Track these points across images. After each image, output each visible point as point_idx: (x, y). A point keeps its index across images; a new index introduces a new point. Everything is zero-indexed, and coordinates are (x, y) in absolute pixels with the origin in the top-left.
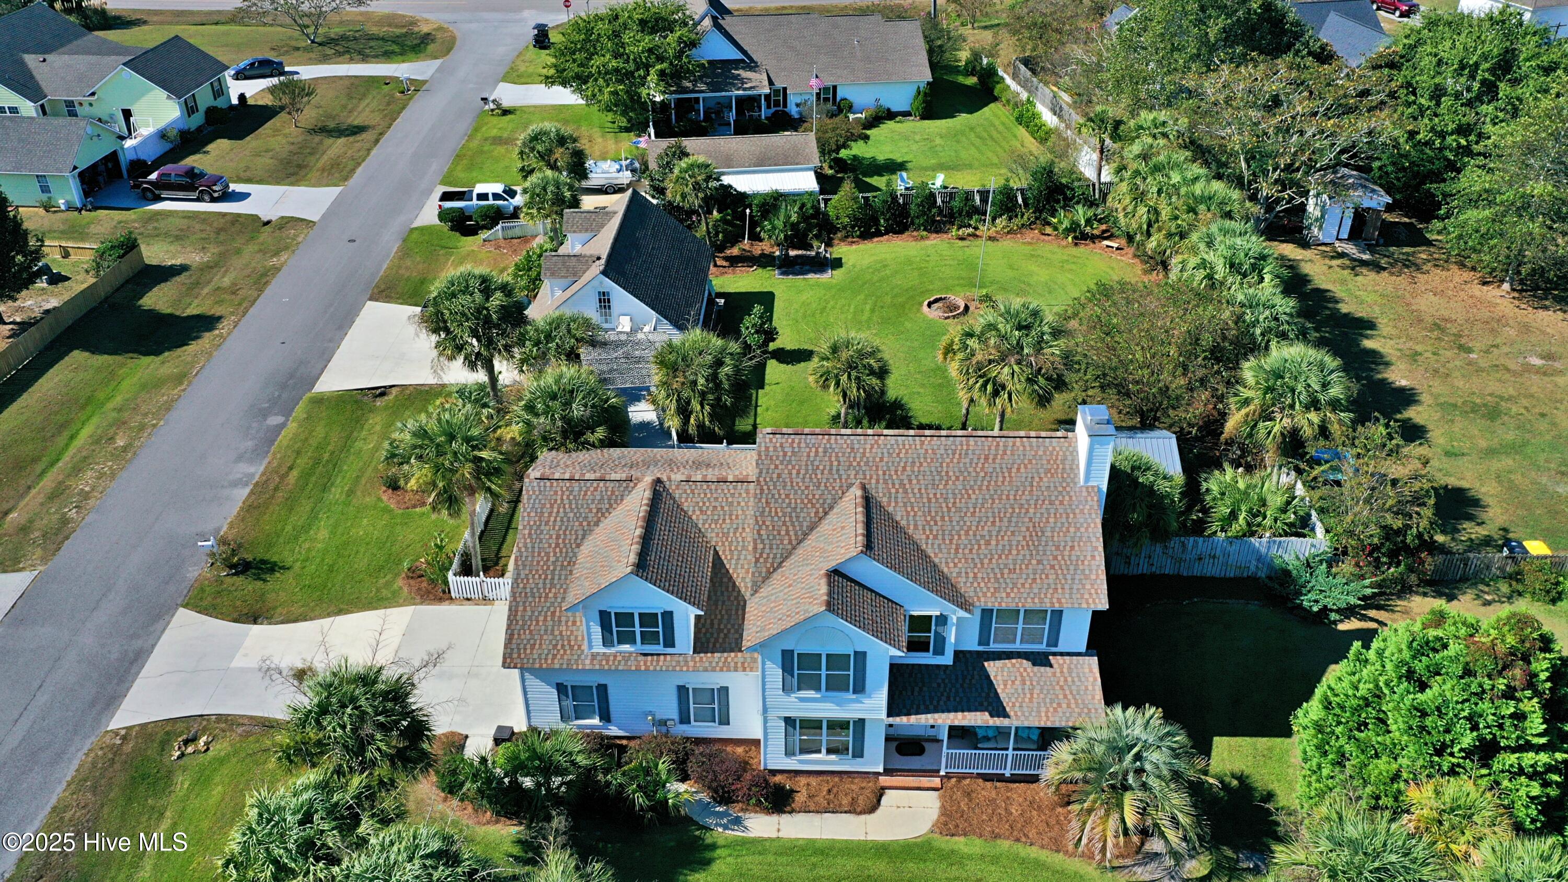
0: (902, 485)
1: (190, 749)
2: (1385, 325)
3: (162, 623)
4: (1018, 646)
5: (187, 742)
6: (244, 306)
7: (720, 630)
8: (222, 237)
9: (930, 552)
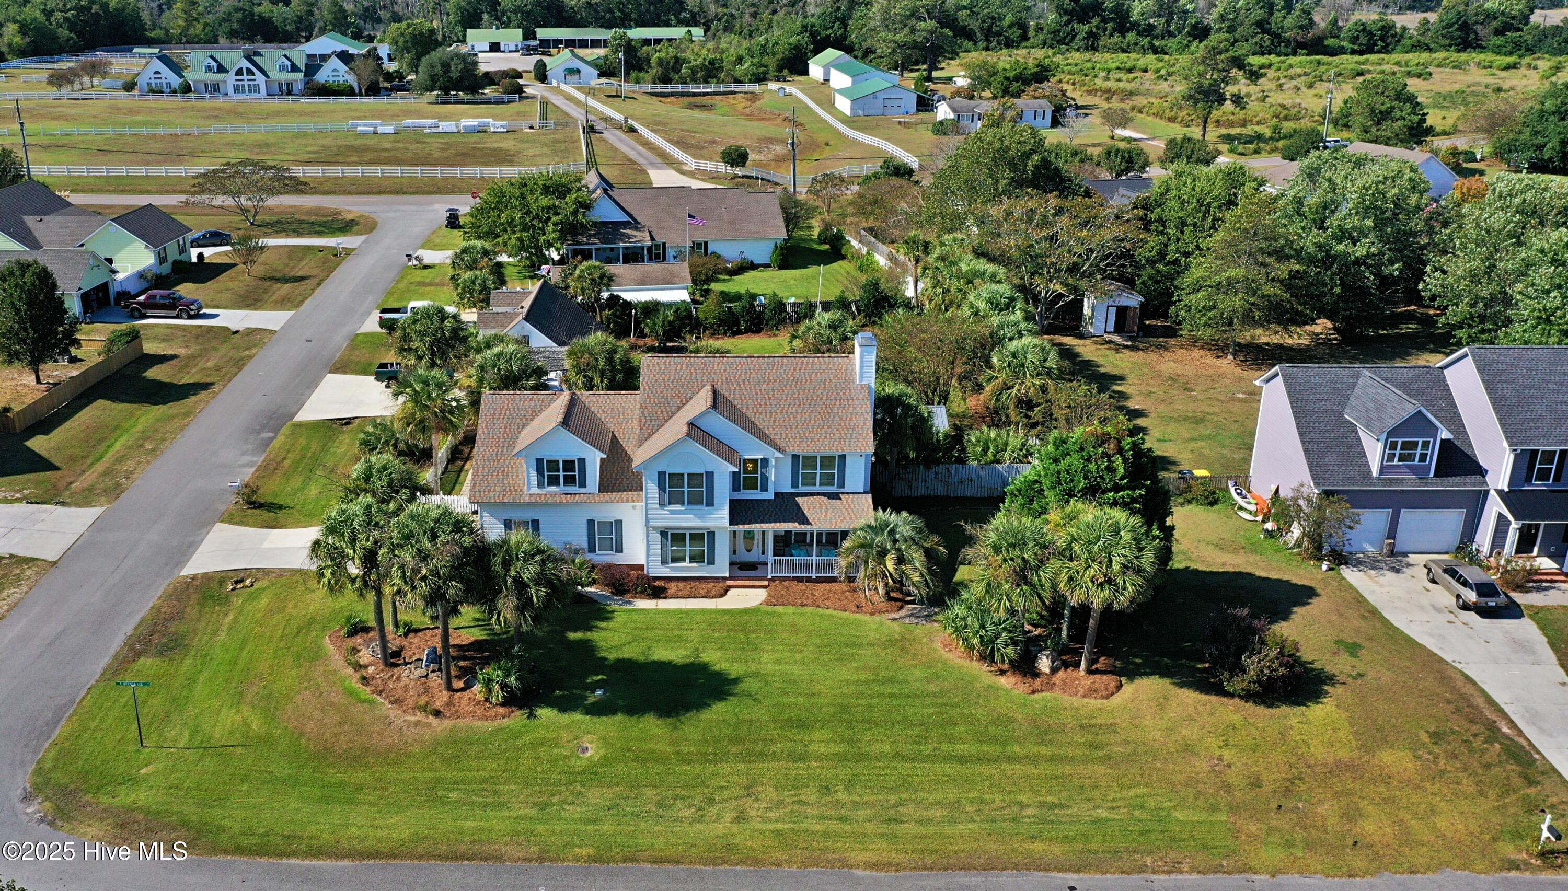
0: (739, 385)
1: (240, 586)
2: (1131, 379)
3: (205, 530)
4: (817, 488)
5: (237, 582)
6: (228, 379)
7: (616, 479)
8: (200, 340)
9: (757, 422)
